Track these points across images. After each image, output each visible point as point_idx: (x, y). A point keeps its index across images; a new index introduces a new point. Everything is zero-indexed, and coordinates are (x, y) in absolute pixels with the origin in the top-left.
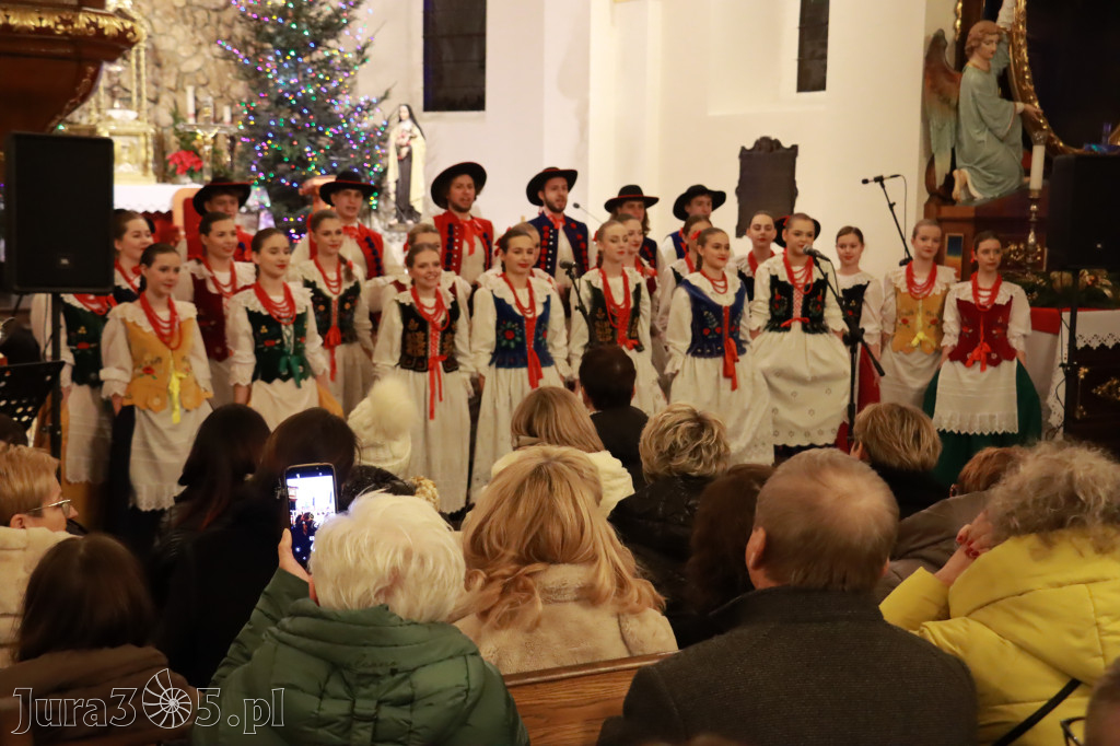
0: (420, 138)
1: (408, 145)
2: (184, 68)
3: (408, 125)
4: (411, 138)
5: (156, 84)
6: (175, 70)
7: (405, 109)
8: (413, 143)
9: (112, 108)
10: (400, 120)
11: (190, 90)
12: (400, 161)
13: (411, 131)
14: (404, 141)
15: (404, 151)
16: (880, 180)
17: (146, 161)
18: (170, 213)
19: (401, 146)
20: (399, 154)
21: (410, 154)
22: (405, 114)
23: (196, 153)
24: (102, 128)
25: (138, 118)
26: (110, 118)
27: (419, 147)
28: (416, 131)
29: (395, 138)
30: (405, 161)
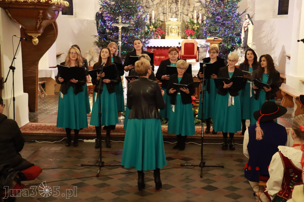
0: (251, 24)
1: (247, 27)
3: (248, 20)
4: (248, 24)
7: (247, 15)
8: (249, 26)
10: (246, 19)
12: (245, 32)
13: (248, 22)
14: (246, 26)
15: (246, 29)
19: (245, 27)
20: (244, 30)
21: (247, 30)
22: (247, 17)
23: (194, 30)
24: (166, 23)
25: (177, 20)
26: (170, 20)
27: (251, 27)
28: (250, 22)
29: (244, 24)
30: (246, 32)
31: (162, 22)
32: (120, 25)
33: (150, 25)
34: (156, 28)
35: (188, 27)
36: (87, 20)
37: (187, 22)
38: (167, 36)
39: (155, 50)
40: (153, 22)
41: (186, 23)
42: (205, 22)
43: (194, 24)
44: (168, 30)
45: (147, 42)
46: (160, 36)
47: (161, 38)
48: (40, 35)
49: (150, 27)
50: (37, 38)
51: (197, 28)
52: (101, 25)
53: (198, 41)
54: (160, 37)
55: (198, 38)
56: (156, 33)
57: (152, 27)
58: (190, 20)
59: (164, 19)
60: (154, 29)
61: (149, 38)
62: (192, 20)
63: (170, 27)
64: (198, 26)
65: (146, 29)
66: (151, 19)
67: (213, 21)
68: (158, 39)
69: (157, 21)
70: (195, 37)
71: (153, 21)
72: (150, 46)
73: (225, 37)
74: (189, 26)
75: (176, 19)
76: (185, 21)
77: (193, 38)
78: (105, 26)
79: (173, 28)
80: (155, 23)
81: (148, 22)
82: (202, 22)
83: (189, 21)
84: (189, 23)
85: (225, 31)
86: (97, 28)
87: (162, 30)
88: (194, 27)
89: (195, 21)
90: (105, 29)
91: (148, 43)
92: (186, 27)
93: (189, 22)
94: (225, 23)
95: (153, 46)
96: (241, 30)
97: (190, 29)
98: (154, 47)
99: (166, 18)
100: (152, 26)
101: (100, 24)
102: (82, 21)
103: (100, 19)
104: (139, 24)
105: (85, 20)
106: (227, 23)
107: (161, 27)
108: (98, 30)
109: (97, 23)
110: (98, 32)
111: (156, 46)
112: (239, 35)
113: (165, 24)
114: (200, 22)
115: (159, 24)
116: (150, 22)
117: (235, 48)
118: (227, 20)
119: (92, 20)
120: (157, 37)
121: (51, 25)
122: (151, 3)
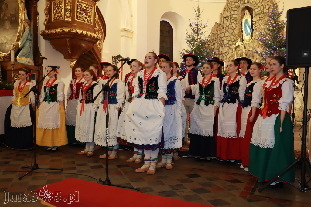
6: (256, 57)
71: (225, 69)
122: (225, 57)
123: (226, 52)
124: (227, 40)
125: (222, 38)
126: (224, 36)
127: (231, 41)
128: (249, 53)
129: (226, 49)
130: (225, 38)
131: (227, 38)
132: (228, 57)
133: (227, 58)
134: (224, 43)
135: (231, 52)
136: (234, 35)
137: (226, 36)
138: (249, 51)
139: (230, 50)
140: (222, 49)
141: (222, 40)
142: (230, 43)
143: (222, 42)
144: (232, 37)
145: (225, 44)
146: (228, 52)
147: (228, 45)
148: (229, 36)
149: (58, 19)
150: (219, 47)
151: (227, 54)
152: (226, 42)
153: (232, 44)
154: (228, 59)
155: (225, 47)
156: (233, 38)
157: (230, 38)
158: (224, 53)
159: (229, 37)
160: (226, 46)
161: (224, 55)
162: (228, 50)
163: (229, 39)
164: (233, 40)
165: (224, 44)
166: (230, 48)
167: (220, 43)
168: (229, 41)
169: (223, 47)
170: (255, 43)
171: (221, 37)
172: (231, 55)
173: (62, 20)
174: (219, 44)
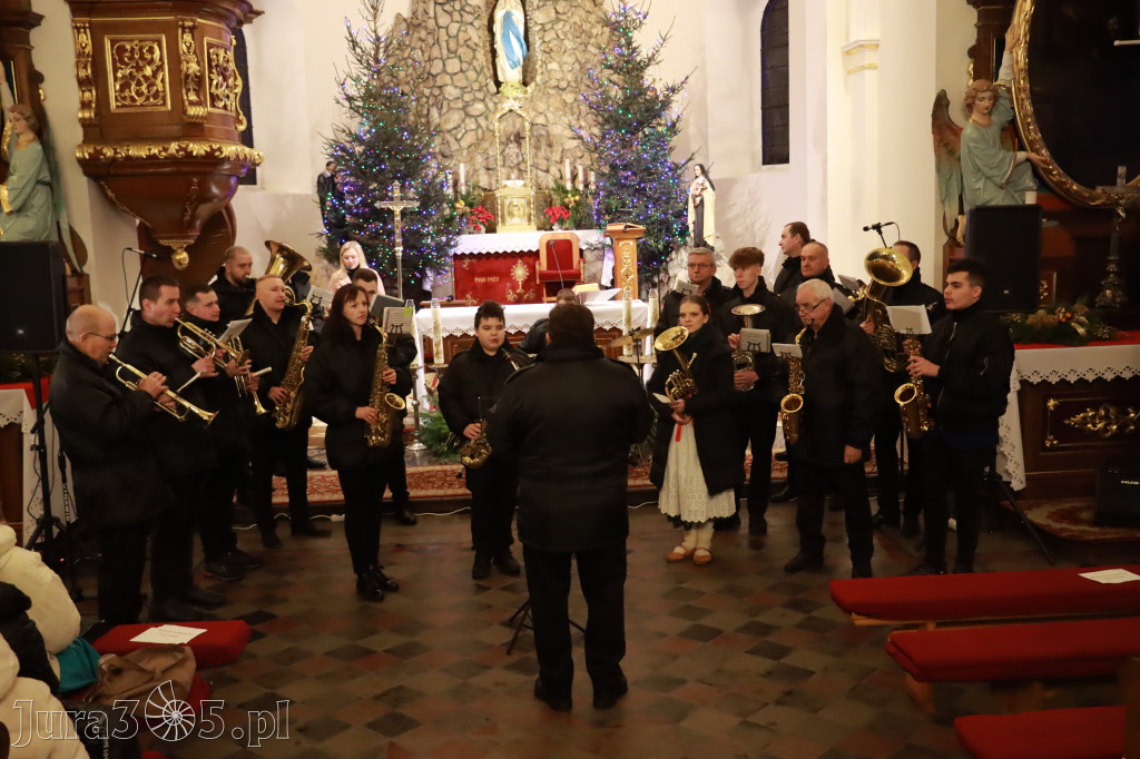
0: (710, 189)
1: (700, 195)
2: (566, 147)
3: (701, 179)
4: (703, 189)
5: (548, 160)
7: (698, 167)
8: (704, 193)
9: (509, 178)
10: (696, 177)
11: (567, 162)
12: (696, 207)
13: (702, 184)
14: (697, 193)
15: (698, 199)
16: (878, 227)
17: (530, 215)
18: (538, 251)
19: (696, 196)
20: (694, 203)
21: (702, 202)
22: (698, 171)
23: (567, 207)
24: (498, 194)
25: (525, 185)
26: (505, 186)
27: (709, 196)
28: (707, 184)
29: (692, 191)
30: (700, 207)
31: (485, 190)
32: (396, 205)
33: (456, 200)
34: (470, 205)
35: (551, 202)
36: (295, 196)
37: (547, 188)
38: (500, 224)
39: (474, 261)
40: (464, 193)
41: (547, 192)
42: (593, 187)
43: (567, 192)
44: (502, 211)
45: (452, 243)
46: (484, 225)
47: (487, 232)
48: (192, 241)
49: (458, 205)
50: (186, 250)
51: (575, 201)
52: (334, 206)
53: (580, 233)
54: (483, 229)
55: (579, 226)
56: (474, 218)
57: (460, 205)
58: (556, 181)
59: (490, 184)
60: (468, 209)
61: (459, 234)
62: (560, 182)
63: (507, 202)
64: (577, 198)
65: (447, 212)
66: (456, 183)
67: (614, 185)
68: (478, 233)
69: (474, 188)
70: (572, 224)
71: (463, 190)
72: (459, 253)
73: (648, 221)
74: (554, 197)
75: (521, 182)
76: (543, 185)
77: (564, 226)
78: (344, 208)
79: (515, 203)
80: (468, 193)
81: (449, 191)
82: (586, 186)
83: (552, 185)
84: (554, 190)
85: (647, 207)
86: (323, 214)
87: (486, 210)
88: (566, 200)
89: (569, 186)
90: (344, 216)
91: (455, 246)
92: (545, 201)
93: (555, 186)
94: (644, 188)
95: (467, 253)
96: (687, 203)
97: (558, 206)
98: (471, 254)
99: (493, 181)
100: (462, 202)
101: (328, 203)
102: (280, 199)
103: (328, 191)
104: (430, 197)
105: (288, 196)
106: (650, 189)
107: (483, 203)
108: (324, 219)
109: (323, 202)
110: (326, 225)
111: (476, 252)
112: (681, 215)
113: (494, 195)
114: (581, 187)
115: (479, 195)
116: (456, 192)
117: (673, 249)
118: (650, 181)
119: (307, 195)
120: (477, 230)
121: (220, 214)
122: (454, 146)
123: (455, 128)
124: (456, 87)
125: (434, 76)
126: (444, 71)
127: (469, 89)
128: (535, 133)
129: (456, 117)
130: (447, 79)
131: (456, 78)
132: (464, 144)
133: (461, 149)
134: (447, 96)
135: (473, 127)
136: (478, 69)
137: (449, 70)
138: (535, 127)
139: (468, 121)
140: (440, 115)
141: (438, 84)
142: (467, 97)
143: (436, 92)
144: (472, 75)
145: (451, 98)
146: (463, 126)
147: (460, 105)
148: (462, 71)
149: (141, 105)
150: (428, 110)
151: (459, 136)
152: (451, 92)
153: (475, 100)
154: (465, 152)
155: (450, 109)
156: (476, 80)
157: (467, 78)
158: (449, 131)
159: (460, 75)
160: (452, 105)
161: (448, 136)
162: (463, 121)
163: (460, 81)
164: (476, 87)
165: (445, 98)
166: (467, 115)
167: (431, 93)
168: (462, 88)
169: (444, 110)
170: (552, 101)
171: (433, 72)
172: (475, 137)
173: (162, 109)
174: (428, 98)
